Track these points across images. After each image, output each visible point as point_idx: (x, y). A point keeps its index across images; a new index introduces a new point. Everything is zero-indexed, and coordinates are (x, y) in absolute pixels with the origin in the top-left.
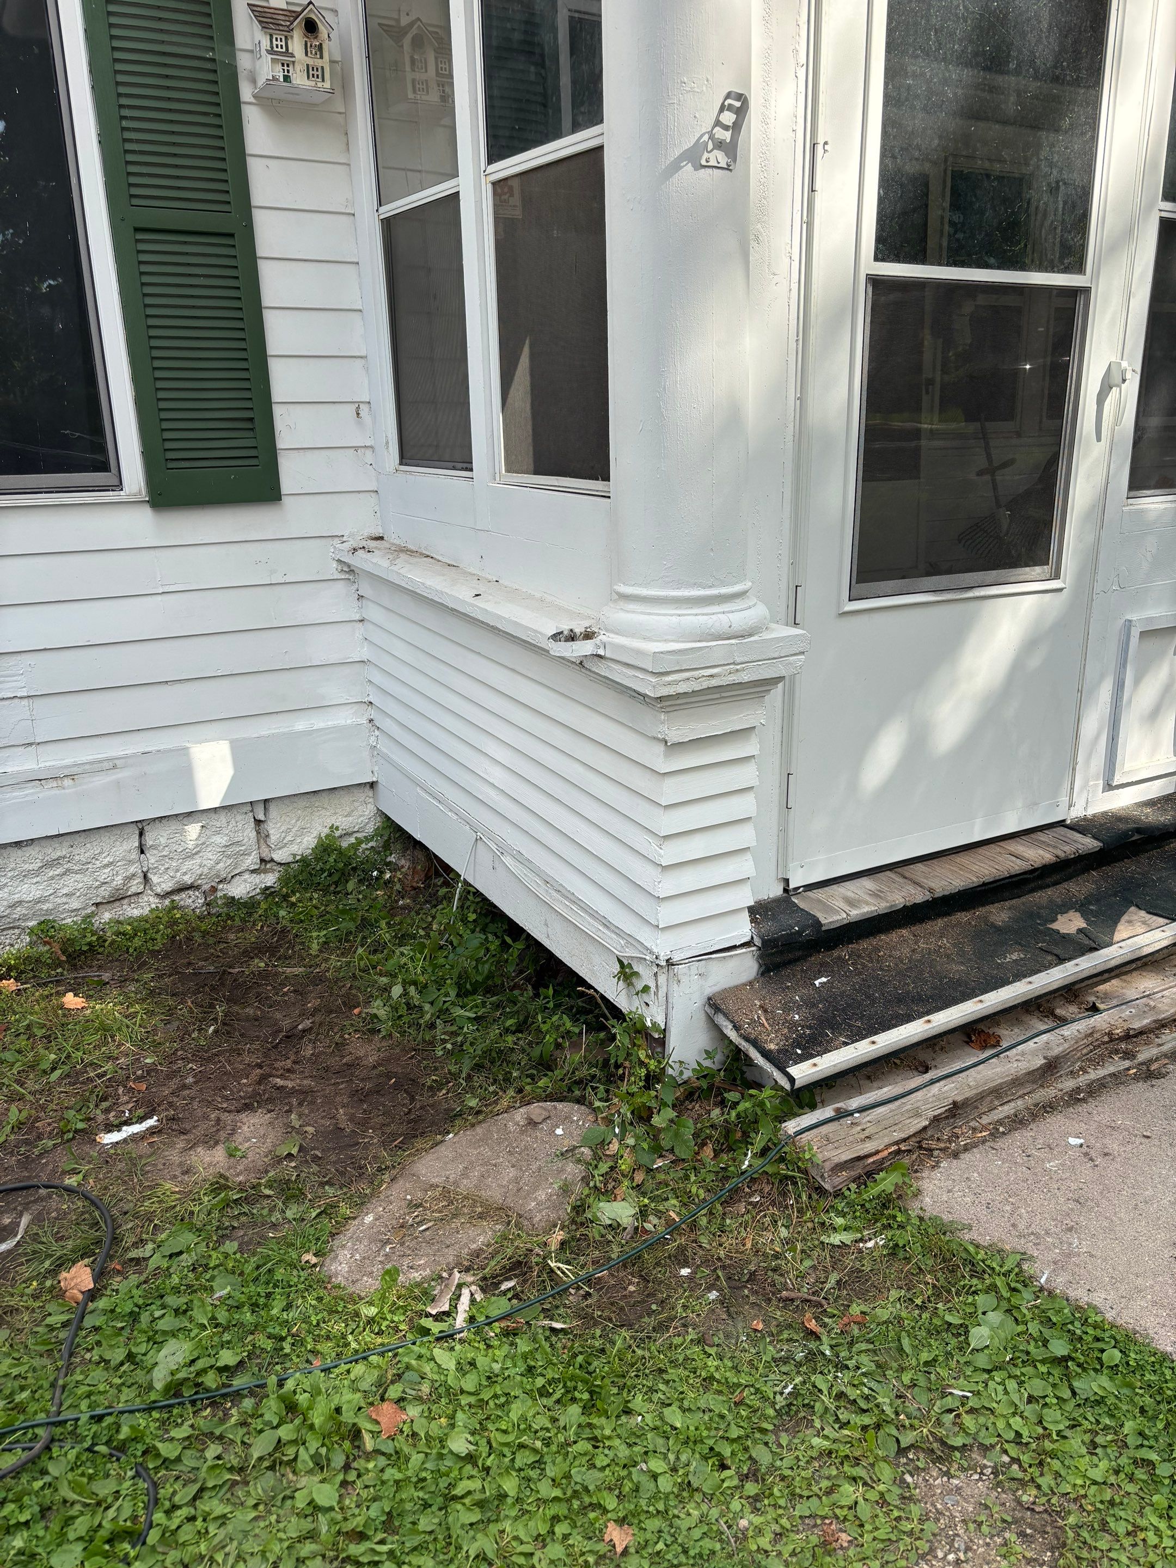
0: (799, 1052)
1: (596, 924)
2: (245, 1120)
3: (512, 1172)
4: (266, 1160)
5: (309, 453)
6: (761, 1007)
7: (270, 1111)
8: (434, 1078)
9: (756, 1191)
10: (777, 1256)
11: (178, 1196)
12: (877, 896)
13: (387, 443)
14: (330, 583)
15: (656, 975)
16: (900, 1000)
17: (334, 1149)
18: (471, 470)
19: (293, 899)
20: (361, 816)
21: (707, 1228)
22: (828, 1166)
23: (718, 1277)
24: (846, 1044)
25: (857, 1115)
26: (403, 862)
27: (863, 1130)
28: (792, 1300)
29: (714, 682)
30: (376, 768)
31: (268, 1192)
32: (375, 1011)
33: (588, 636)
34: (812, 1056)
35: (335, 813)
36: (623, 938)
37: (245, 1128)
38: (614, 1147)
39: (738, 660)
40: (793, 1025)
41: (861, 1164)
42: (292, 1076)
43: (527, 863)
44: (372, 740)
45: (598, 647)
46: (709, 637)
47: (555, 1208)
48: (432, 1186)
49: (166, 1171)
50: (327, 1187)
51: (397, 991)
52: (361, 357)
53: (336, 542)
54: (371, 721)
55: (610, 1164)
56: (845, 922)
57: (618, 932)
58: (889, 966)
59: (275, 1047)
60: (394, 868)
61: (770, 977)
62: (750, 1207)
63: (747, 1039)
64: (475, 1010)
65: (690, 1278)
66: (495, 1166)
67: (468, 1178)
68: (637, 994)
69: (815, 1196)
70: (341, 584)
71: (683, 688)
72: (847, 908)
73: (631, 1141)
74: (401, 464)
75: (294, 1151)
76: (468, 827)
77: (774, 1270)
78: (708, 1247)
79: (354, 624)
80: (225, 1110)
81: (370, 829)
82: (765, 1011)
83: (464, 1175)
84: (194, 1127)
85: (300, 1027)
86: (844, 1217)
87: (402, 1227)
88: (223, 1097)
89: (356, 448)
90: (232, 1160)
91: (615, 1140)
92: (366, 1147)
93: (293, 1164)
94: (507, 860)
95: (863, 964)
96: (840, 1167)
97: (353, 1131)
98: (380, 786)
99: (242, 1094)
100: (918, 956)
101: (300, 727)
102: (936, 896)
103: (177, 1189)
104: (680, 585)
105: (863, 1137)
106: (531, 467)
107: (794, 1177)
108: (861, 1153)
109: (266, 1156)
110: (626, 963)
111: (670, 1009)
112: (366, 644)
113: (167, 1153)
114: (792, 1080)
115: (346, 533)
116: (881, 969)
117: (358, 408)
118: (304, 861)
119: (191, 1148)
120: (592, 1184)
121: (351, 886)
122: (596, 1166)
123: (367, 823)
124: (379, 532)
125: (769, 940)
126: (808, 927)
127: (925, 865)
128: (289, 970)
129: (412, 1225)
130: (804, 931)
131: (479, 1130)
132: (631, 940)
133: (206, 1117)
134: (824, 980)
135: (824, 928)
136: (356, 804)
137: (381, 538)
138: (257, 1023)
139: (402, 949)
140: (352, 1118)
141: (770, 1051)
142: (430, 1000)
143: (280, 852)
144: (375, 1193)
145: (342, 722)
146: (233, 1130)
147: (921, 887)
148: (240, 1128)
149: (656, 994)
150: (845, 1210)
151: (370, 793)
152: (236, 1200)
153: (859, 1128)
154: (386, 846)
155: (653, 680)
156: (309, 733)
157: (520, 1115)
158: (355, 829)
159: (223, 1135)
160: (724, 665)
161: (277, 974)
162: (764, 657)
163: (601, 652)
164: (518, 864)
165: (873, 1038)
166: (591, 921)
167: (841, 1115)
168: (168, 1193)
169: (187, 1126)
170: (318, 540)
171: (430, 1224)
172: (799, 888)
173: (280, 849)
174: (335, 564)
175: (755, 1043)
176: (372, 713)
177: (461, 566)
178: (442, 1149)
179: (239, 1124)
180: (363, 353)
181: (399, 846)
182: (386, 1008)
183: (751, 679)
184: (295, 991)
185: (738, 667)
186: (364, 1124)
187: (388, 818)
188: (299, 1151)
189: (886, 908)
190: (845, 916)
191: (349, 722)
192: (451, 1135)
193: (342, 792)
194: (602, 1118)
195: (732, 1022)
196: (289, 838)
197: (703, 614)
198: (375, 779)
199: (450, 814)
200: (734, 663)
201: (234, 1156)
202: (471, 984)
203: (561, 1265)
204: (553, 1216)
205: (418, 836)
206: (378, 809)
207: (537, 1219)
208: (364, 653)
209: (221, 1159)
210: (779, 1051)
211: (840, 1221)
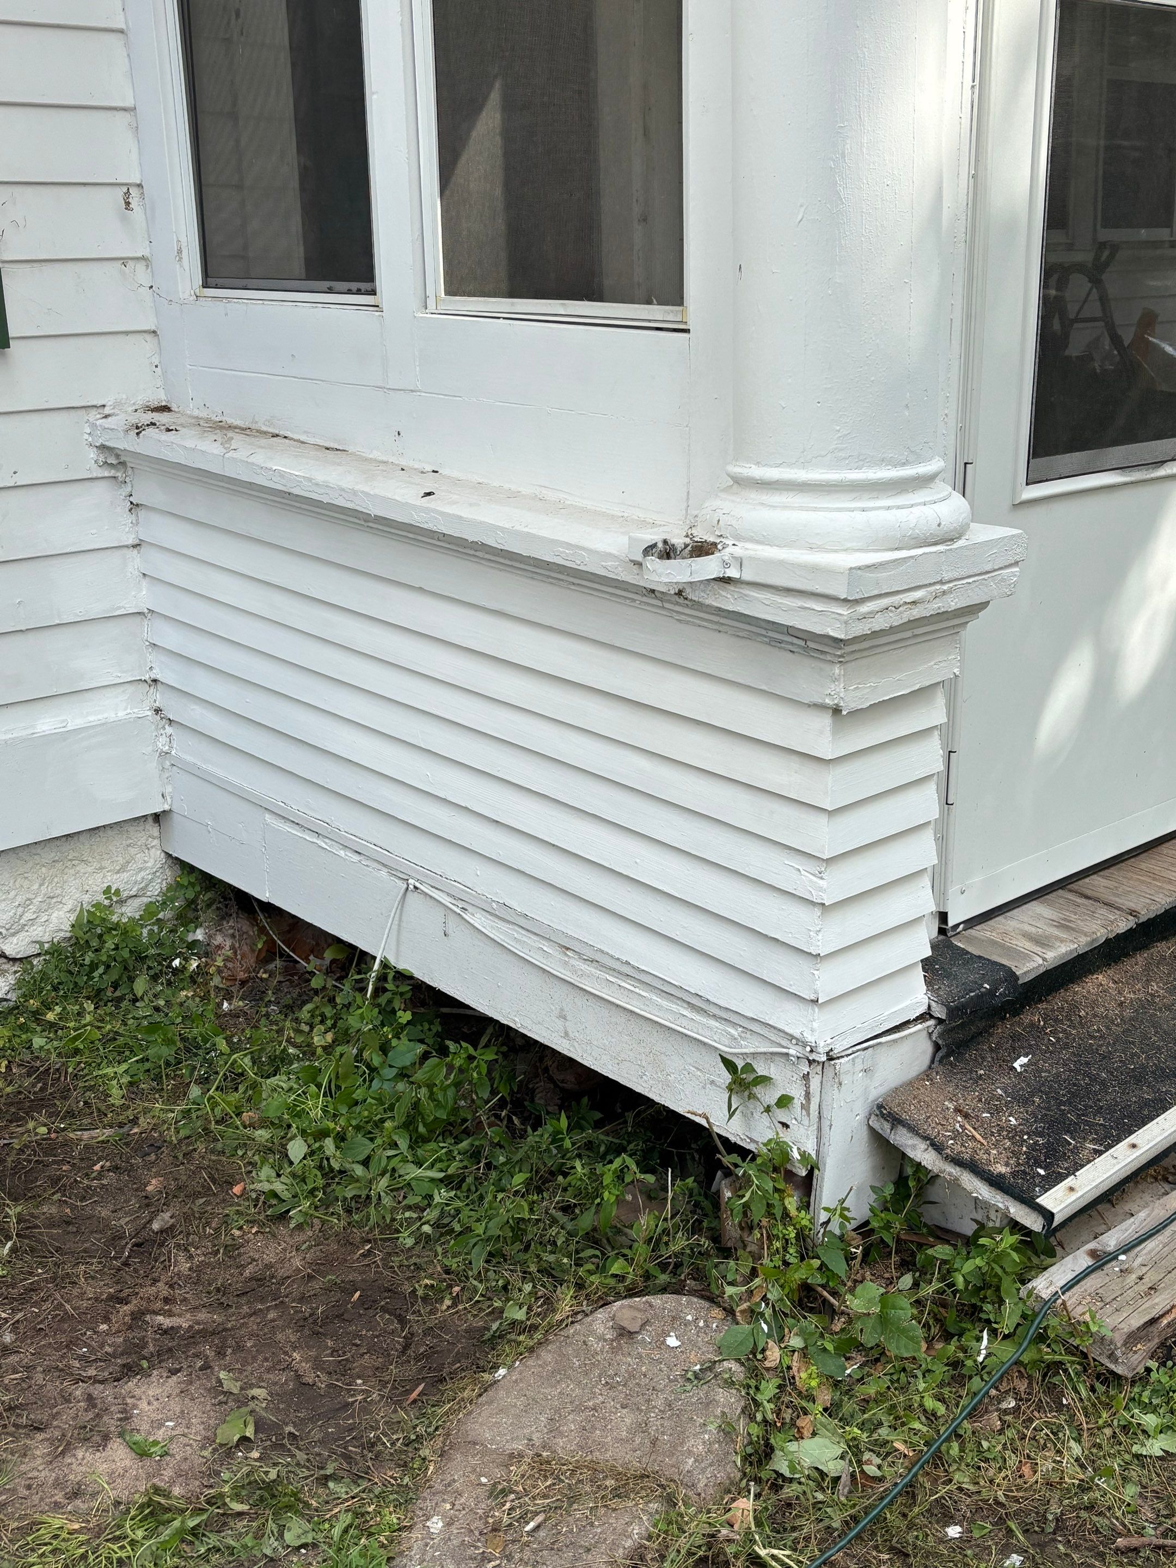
0: (1042, 1172)
1: (674, 1007)
2: (138, 1392)
3: (628, 1418)
4: (206, 1453)
5: (47, 268)
6: (958, 1110)
7: (173, 1372)
8: (428, 1282)
9: (1007, 1392)
10: (1084, 1487)
11: (82, 1538)
12: (1068, 928)
13: (180, 251)
14: (87, 484)
15: (806, 1077)
16: (1138, 1078)
17: (311, 1419)
18: (373, 292)
19: (50, 1016)
20: (141, 869)
21: (961, 1458)
22: (1119, 1339)
23: (1011, 1531)
24: (1100, 1153)
25: (1122, 1257)
26: (219, 939)
27: (1141, 1279)
28: (1136, 1550)
29: (916, 613)
30: (169, 789)
31: (238, 1507)
32: (266, 1187)
33: (702, 549)
34: (1060, 1178)
35: (101, 868)
36: (735, 1025)
37: (143, 1405)
38: (774, 1355)
39: (947, 576)
40: (1013, 1134)
41: (1154, 1329)
42: (177, 1309)
43: (522, 922)
44: (162, 743)
45: (726, 565)
46: (912, 542)
47: (721, 1461)
48: (511, 1456)
49: (36, 1499)
50: (331, 1485)
51: (297, 1149)
52: (124, 109)
53: (93, 415)
54: (158, 711)
55: (777, 1381)
56: (1042, 970)
57: (726, 1016)
58: (1099, 1030)
59: (126, 1264)
60: (207, 951)
61: (951, 1064)
62: (1007, 1418)
63: (957, 1161)
64: (438, 1165)
65: (965, 1540)
66: (594, 1409)
67: (561, 1434)
68: (768, 1109)
69: (1100, 1388)
70: (101, 487)
71: (880, 623)
72: (1038, 949)
73: (796, 1342)
74: (205, 285)
75: (250, 1432)
76: (384, 873)
77: (1090, 1508)
78: (972, 1488)
79: (125, 551)
80: (96, 1381)
81: (155, 890)
82: (966, 1116)
83: (554, 1427)
84: (54, 1417)
85: (156, 1226)
86: (1154, 1411)
87: (495, 1530)
88: (81, 1358)
89: (124, 261)
90: (147, 1462)
91: (771, 1343)
92: (366, 1407)
93: (255, 1454)
94: (478, 920)
95: (1064, 1031)
96: (1133, 1338)
97: (330, 1386)
98: (176, 818)
99: (108, 1349)
100: (1128, 1013)
101: (45, 728)
102: (1143, 919)
103: (76, 1526)
104: (862, 461)
105: (1145, 1288)
106: (504, 286)
107: (1061, 1363)
108: (1154, 1313)
109: (203, 1448)
110: (740, 1064)
111: (825, 1128)
112: (144, 583)
113: (23, 1468)
114: (1048, 1215)
115: (109, 400)
116: (1092, 1037)
117: (128, 193)
118: (54, 951)
119: (63, 1453)
120: (759, 1417)
121: (140, 985)
122: (757, 1388)
123: (151, 881)
124: (161, 398)
125: (957, 1008)
126: (1001, 981)
127: (1103, 877)
128: (86, 1135)
129: (510, 1525)
130: (997, 989)
131: (547, 1355)
132: (750, 1025)
133: (67, 1399)
134: (1023, 1060)
135: (1020, 982)
136: (132, 851)
137: (165, 409)
138: (72, 1228)
139: (273, 1081)
140: (318, 1365)
141: (1001, 1175)
142: (361, 1157)
143: (15, 940)
144: (421, 1483)
145: (111, 716)
146: (124, 1411)
147: (1118, 909)
148: (135, 1406)
149: (806, 1107)
150: (1155, 1402)
151: (155, 831)
152: (193, 1528)
153: (1134, 1276)
154: (187, 917)
155: (844, 611)
156: (64, 736)
157: (601, 1321)
158: (133, 893)
159: (111, 1423)
160: (930, 585)
161: (67, 1144)
162: (976, 571)
163: (733, 573)
164: (500, 924)
165: (1131, 1139)
166: (665, 1003)
167: (1101, 1260)
168: (64, 1535)
169: (40, 1416)
170: (64, 414)
171: (540, 1518)
172: (958, 925)
173: (13, 935)
174: (92, 454)
175: (974, 1167)
176: (159, 697)
177: (351, 449)
178: (501, 1396)
179: (129, 1401)
180: (129, 103)
181: (211, 914)
182: (283, 1179)
183: (959, 606)
184: (115, 1169)
185: (945, 587)
186: (343, 1370)
187: (191, 869)
188: (256, 1432)
189: (1086, 945)
190: (1041, 962)
191: (121, 714)
192: (502, 1372)
193: (110, 832)
194: (742, 1312)
195: (926, 1138)
196: (29, 916)
197: (898, 507)
198: (167, 807)
199: (342, 853)
200: (941, 582)
201: (150, 1455)
202: (425, 1125)
203: (775, 1552)
204: (721, 1476)
205: (264, 895)
206: (169, 856)
207: (701, 1485)
208: (143, 597)
209: (128, 1463)
210: (1014, 1174)
211: (1150, 1420)
